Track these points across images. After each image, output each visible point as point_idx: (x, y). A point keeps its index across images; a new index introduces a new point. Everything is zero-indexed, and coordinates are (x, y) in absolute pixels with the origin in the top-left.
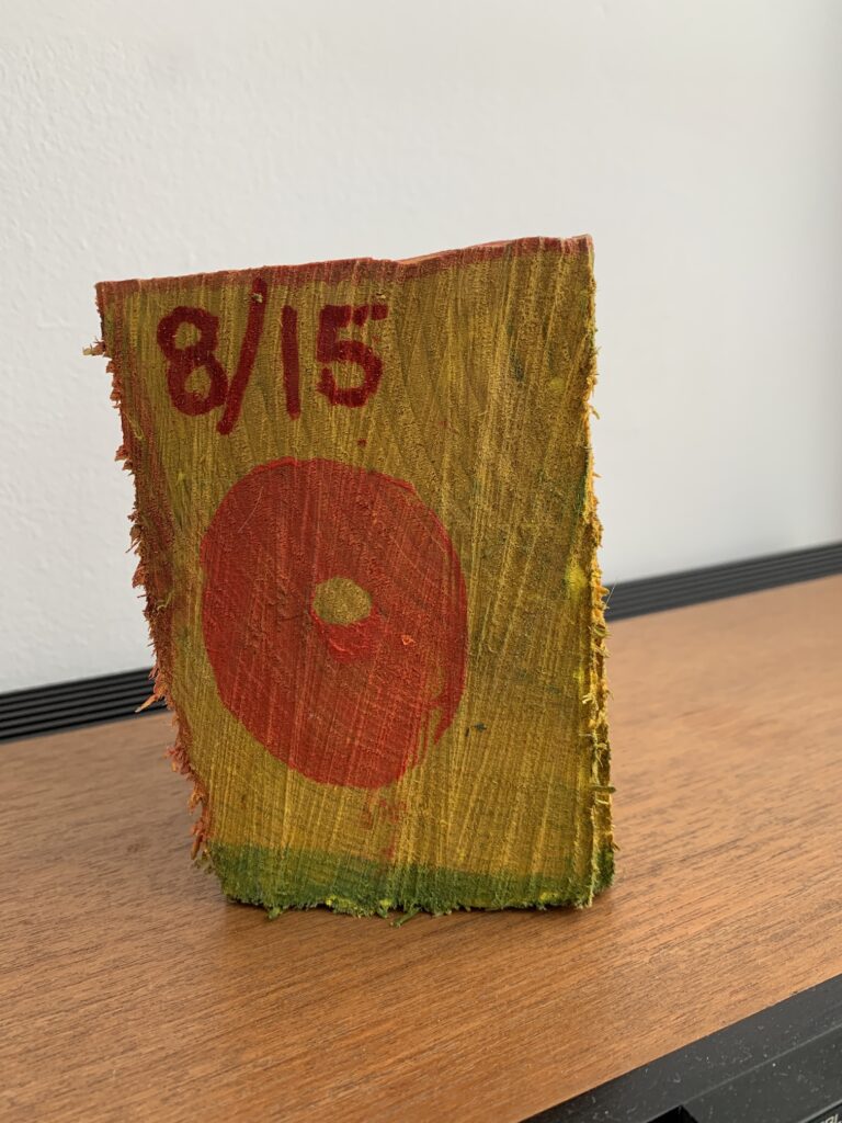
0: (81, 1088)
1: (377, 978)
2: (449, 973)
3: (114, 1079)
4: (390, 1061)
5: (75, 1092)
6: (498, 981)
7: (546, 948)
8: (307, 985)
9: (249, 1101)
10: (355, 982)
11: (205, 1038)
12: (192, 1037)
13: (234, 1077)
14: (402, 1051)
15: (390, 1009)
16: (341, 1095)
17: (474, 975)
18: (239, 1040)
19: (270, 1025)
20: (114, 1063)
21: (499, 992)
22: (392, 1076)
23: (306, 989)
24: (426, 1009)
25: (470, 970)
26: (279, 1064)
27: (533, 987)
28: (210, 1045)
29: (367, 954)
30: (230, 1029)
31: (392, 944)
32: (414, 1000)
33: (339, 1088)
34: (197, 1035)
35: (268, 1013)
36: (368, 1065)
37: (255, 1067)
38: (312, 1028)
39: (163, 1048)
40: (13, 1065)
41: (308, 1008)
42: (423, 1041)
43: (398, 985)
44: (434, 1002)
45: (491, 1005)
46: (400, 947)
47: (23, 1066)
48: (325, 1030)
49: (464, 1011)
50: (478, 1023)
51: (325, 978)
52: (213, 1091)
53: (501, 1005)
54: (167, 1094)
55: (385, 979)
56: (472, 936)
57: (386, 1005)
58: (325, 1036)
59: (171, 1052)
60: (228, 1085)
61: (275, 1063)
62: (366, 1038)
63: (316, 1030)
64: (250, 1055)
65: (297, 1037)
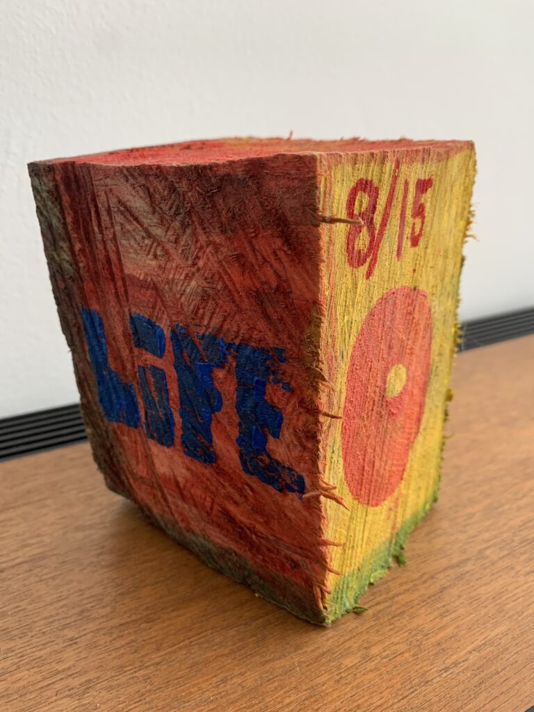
0: (281, 675)
1: (429, 598)
2: (471, 594)
3: (298, 668)
4: (463, 653)
5: (278, 678)
6: (504, 598)
7: (522, 578)
8: (387, 604)
9: (390, 680)
10: (416, 602)
11: (342, 640)
12: (332, 640)
13: (371, 665)
14: (467, 646)
15: (445, 619)
16: (444, 675)
17: (488, 596)
18: (363, 641)
19: (378, 631)
20: (292, 658)
21: (508, 606)
22: (469, 662)
23: (388, 607)
24: (468, 618)
25: (482, 592)
26: (396, 656)
27: (527, 603)
28: (347, 645)
29: (414, 583)
30: (355, 634)
31: (426, 577)
32: (458, 613)
33: (441, 671)
34: (336, 639)
35: (373, 623)
36: (451, 655)
37: (382, 659)
38: (404, 632)
39: (319, 648)
40: (229, 661)
41: (396, 619)
42: (477, 640)
43: (443, 603)
44: (471, 614)
45: (507, 616)
46: (432, 577)
47: (235, 662)
48: (414, 633)
49: (493, 619)
50: (505, 627)
51: (396, 599)
52: (364, 674)
53: (513, 615)
54: (338, 678)
55: (433, 598)
56: (474, 569)
57: (442, 616)
58: (415, 637)
59: (325, 650)
60: (371, 671)
61: (394, 656)
62: (442, 638)
63: (407, 633)
64: (374, 650)
65: (398, 638)
